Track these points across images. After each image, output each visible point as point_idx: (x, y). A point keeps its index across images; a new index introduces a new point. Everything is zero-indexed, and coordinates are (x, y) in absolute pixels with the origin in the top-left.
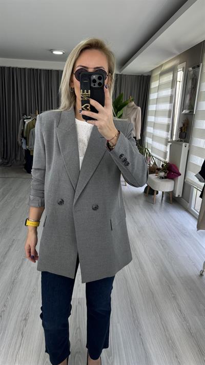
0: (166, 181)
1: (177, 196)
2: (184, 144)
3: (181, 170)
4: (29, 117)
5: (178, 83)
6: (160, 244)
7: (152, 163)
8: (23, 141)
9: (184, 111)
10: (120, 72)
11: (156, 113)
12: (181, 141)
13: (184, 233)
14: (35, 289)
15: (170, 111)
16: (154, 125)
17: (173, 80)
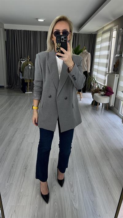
0: (105, 97)
1: (111, 106)
2: (116, 75)
3: (114, 90)
4: (24, 60)
5: (113, 38)
6: (100, 132)
7: (97, 87)
8: (21, 74)
9: (117, 55)
10: (78, 32)
11: (100, 57)
12: (114, 73)
13: (115, 126)
14: (30, 153)
15: (108, 55)
16: (99, 64)
17: (110, 36)
